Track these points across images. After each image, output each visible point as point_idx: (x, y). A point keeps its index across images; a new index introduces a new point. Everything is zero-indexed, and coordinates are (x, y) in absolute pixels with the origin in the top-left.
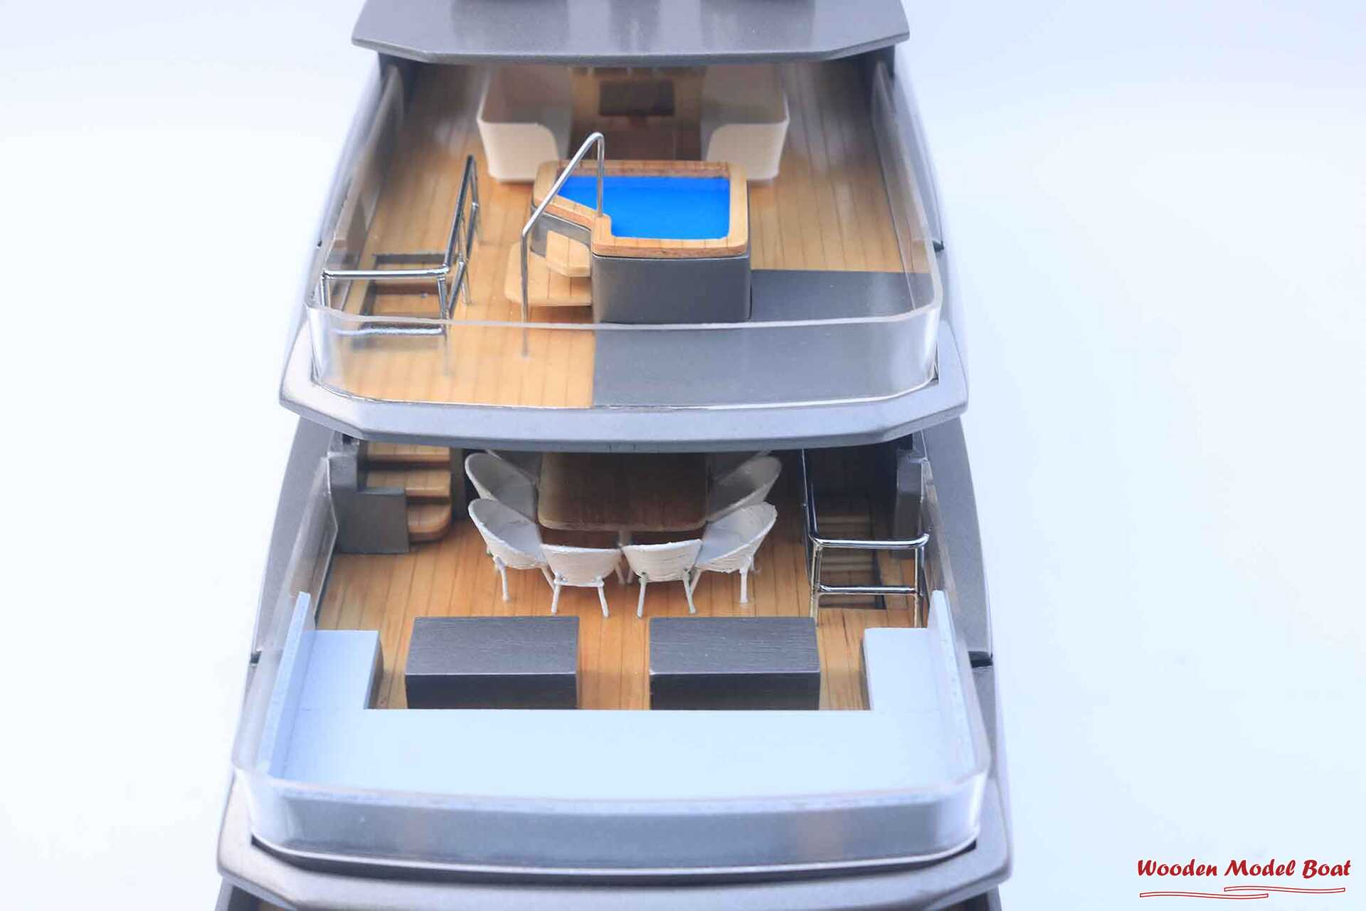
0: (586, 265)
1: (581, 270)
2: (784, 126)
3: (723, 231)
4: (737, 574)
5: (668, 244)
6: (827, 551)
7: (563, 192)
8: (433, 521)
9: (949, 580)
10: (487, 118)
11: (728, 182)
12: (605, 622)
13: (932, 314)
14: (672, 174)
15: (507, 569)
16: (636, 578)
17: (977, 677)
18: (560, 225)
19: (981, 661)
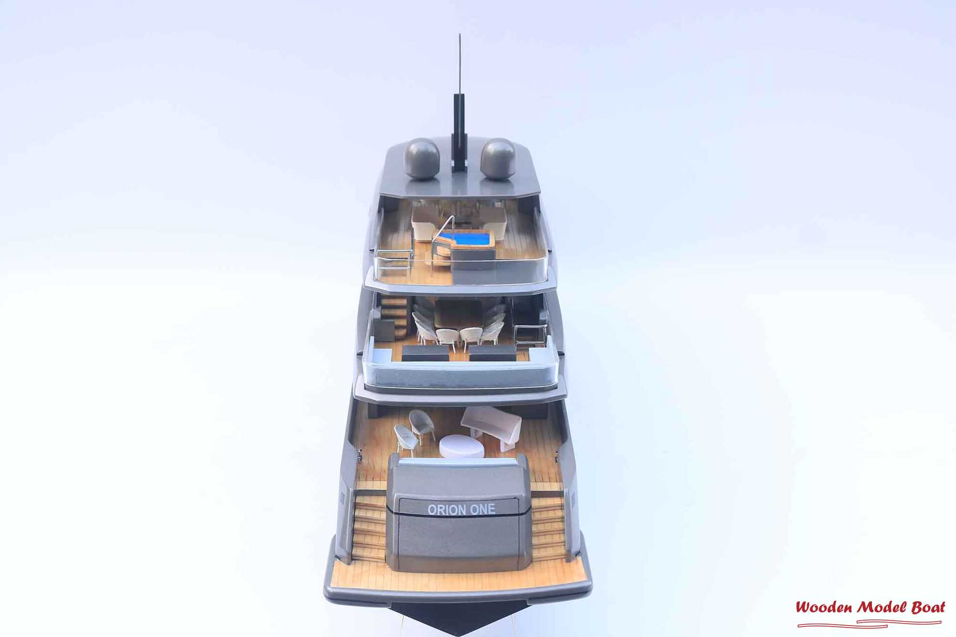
0: (449, 253)
1: (448, 254)
2: (506, 223)
3: (488, 243)
4: (493, 341)
5: (472, 246)
6: (519, 329)
7: (441, 235)
8: (402, 332)
9: (552, 333)
10: (414, 221)
11: (489, 235)
12: (455, 355)
13: (546, 260)
14: (472, 233)
15: (426, 340)
16: (464, 341)
17: (560, 358)
18: (440, 244)
19: (561, 354)
